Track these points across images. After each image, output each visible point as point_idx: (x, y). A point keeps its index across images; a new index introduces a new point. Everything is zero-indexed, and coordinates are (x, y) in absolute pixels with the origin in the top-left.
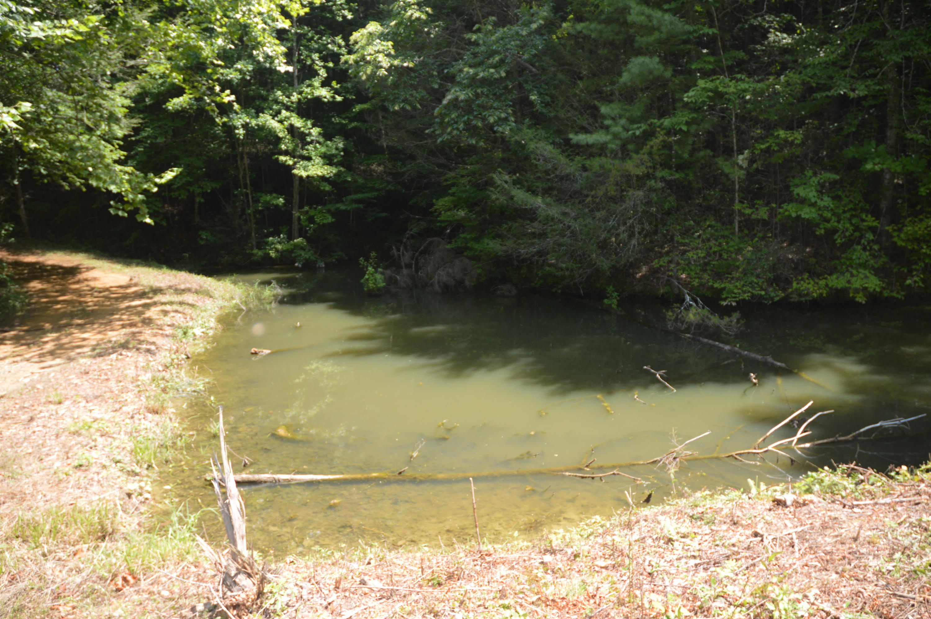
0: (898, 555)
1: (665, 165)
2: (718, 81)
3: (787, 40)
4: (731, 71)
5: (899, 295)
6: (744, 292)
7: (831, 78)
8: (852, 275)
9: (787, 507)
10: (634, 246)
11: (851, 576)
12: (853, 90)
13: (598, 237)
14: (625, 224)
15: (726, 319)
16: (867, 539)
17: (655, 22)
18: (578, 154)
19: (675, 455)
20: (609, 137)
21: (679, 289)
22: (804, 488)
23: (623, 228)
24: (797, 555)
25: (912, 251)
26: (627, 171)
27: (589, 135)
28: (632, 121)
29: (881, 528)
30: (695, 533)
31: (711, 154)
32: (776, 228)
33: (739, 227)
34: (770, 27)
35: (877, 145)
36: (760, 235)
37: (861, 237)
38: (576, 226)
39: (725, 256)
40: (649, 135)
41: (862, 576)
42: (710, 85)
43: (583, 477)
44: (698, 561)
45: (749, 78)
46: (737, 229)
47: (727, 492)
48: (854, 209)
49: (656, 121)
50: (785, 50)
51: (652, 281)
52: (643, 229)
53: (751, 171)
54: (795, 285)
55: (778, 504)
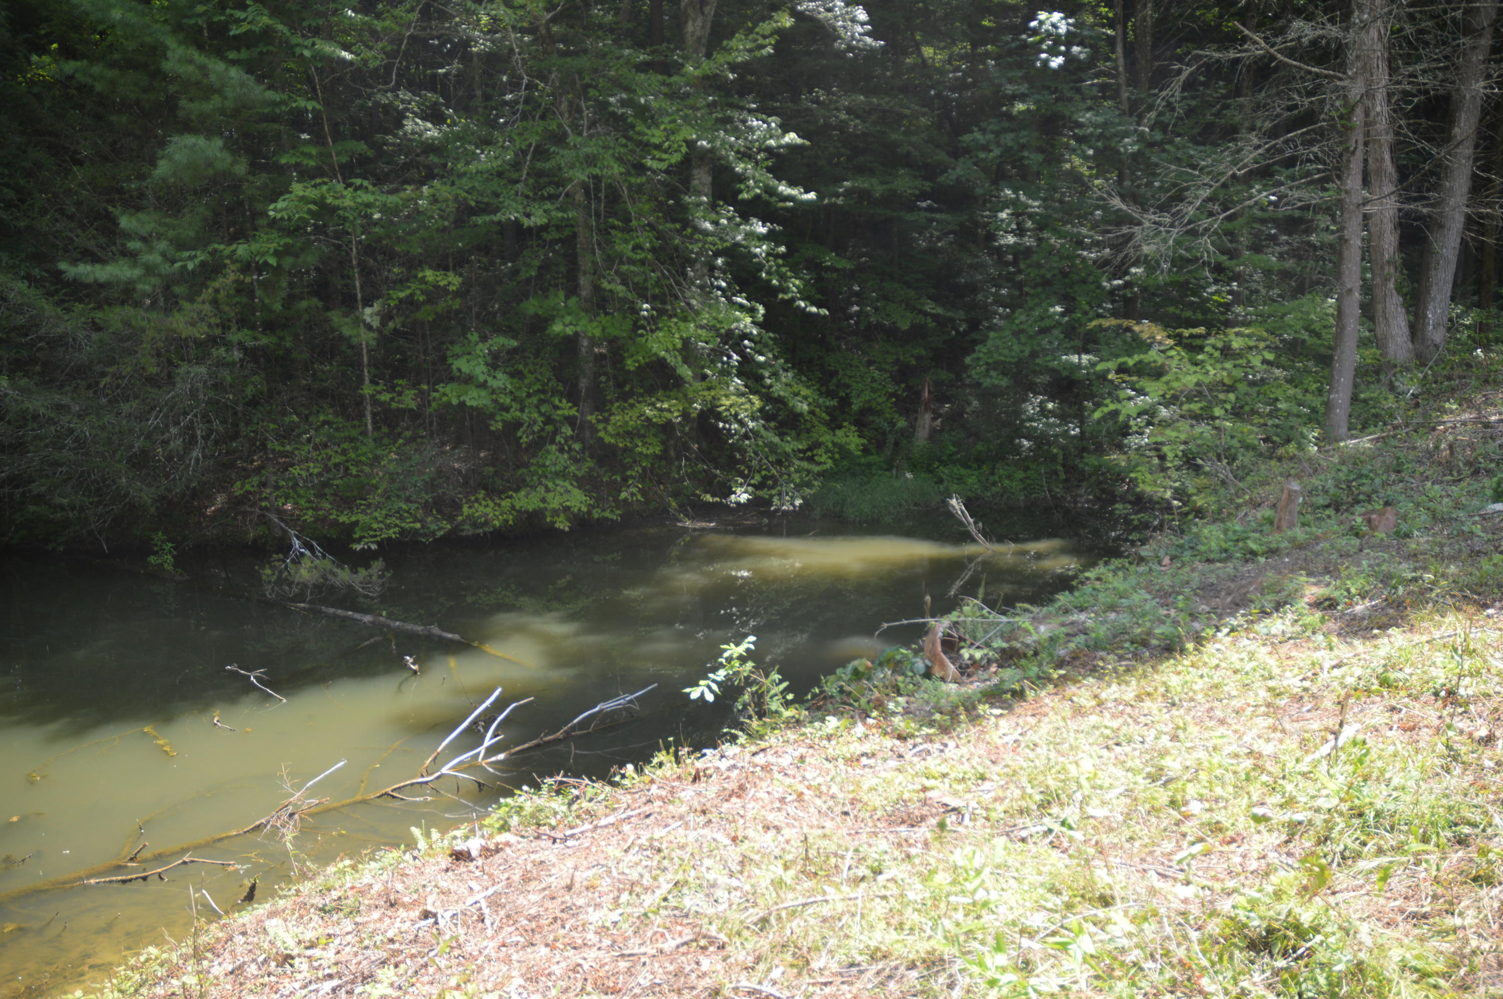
0: (625, 897)
1: (243, 323)
2: (325, 188)
3: (432, 132)
4: (347, 172)
5: (613, 515)
6: (388, 527)
7: (497, 195)
8: (548, 490)
9: (472, 860)
10: (197, 460)
11: (565, 945)
12: (528, 215)
13: (131, 446)
14: (177, 423)
15: (363, 572)
16: (585, 883)
17: (213, 78)
18: (80, 300)
19: (290, 809)
20: (137, 272)
21: (282, 529)
22: (497, 825)
23: (174, 430)
24: (490, 932)
25: (626, 450)
26: (175, 331)
27: (98, 267)
28: (181, 245)
29: (603, 862)
30: (329, 936)
31: (320, 304)
32: (431, 424)
33: (374, 422)
34: (407, 109)
35: (567, 297)
36: (408, 434)
37: (556, 432)
38: (85, 429)
39: (354, 471)
40: (212, 269)
41: (580, 941)
42: (312, 193)
43: (124, 882)
44: (335, 982)
45: (374, 185)
46: (370, 427)
47: (378, 855)
48: (543, 392)
49: (222, 247)
50: (430, 148)
51: (235, 519)
52: (211, 431)
53: (386, 332)
54: (465, 509)
55: (458, 859)
